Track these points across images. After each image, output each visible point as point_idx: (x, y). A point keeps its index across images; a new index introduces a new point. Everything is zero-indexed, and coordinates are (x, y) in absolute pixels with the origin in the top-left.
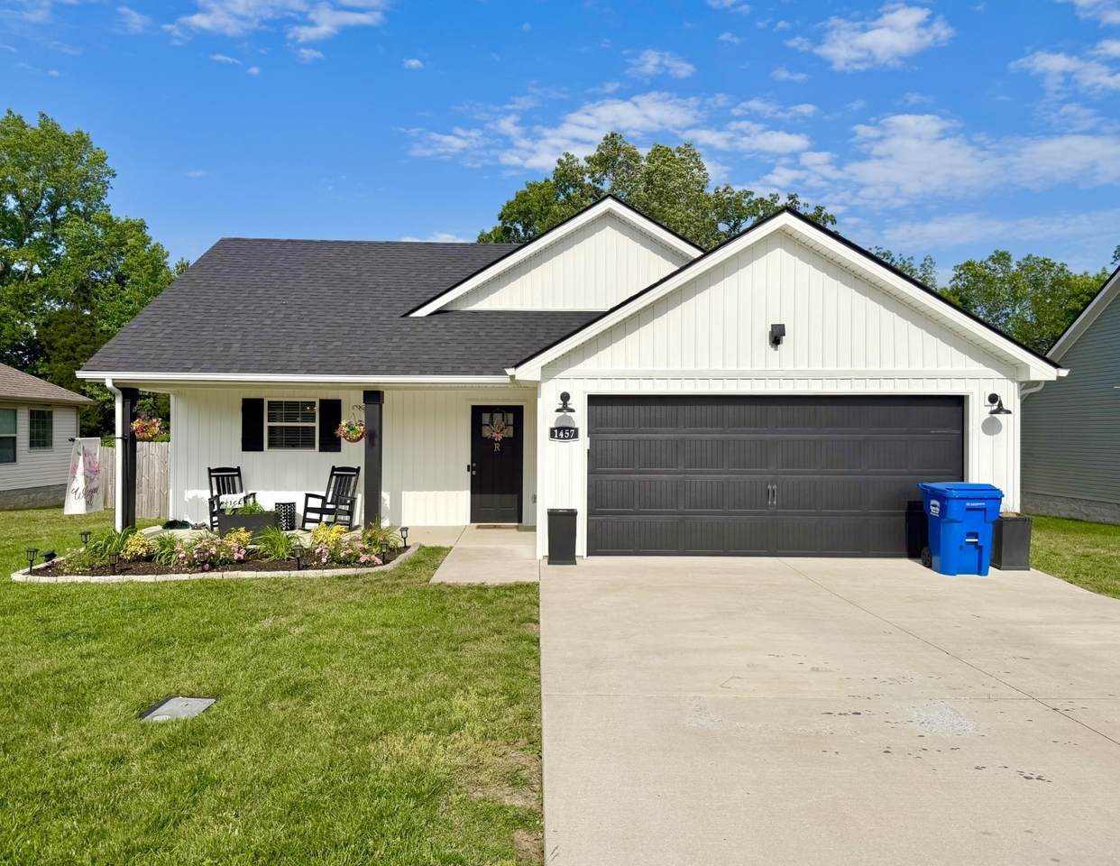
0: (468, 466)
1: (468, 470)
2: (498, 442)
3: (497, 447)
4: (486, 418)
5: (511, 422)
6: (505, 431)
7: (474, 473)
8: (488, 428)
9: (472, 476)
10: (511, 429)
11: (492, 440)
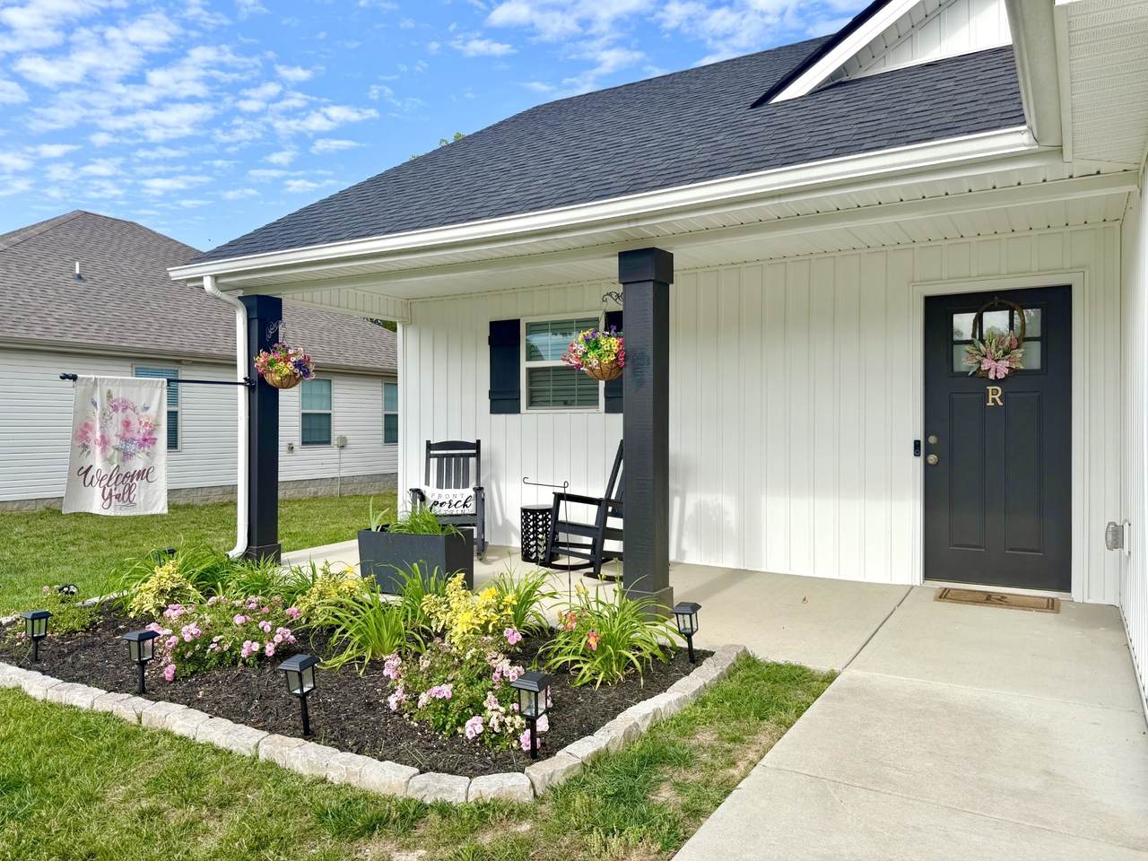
0: (917, 444)
1: (917, 453)
2: (996, 381)
3: (995, 395)
4: (963, 323)
5: (1034, 329)
6: (1018, 354)
7: (932, 459)
8: (967, 347)
9: (926, 465)
10: (1035, 348)
11: (980, 378)
